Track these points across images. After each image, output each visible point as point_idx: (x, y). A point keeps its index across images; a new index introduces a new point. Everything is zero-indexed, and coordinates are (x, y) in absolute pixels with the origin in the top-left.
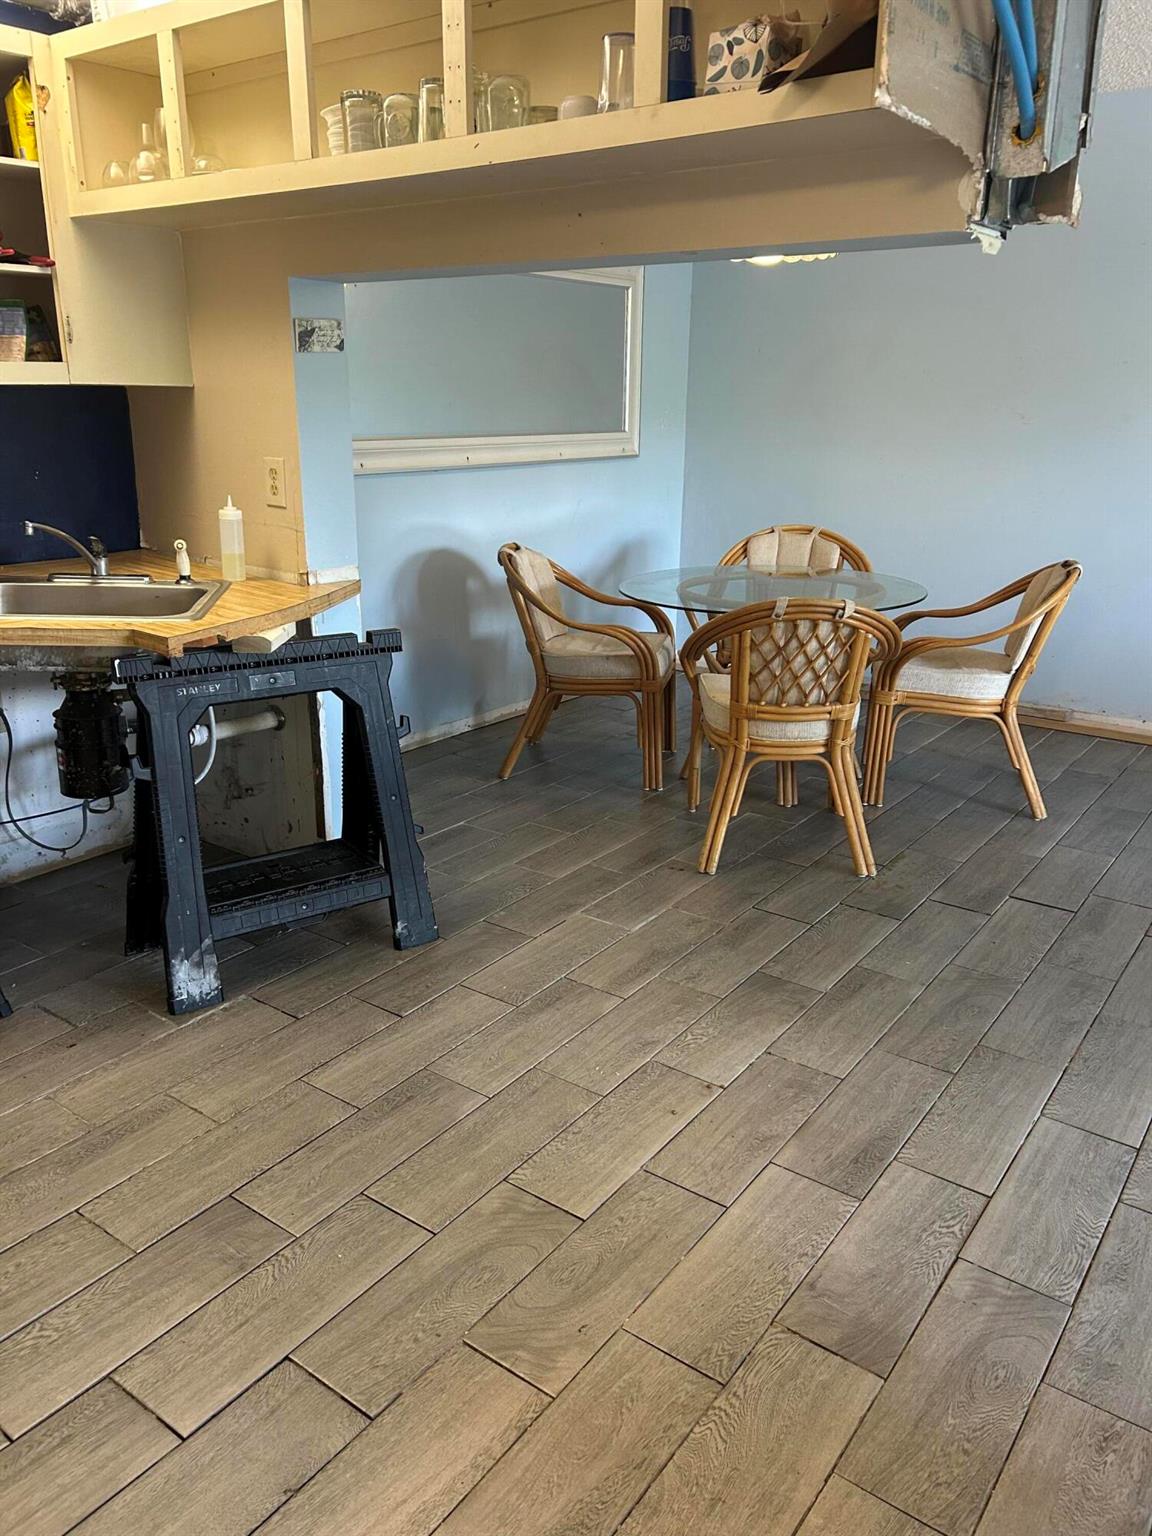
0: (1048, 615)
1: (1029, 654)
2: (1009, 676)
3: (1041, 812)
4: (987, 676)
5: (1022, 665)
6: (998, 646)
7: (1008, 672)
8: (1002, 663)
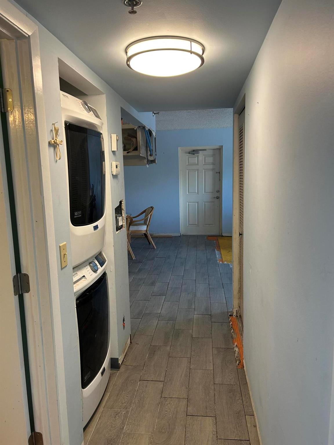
0: (151, 215)
1: (149, 222)
2: (147, 226)
3: (155, 247)
4: (143, 226)
5: (148, 224)
6: (143, 222)
7: (146, 225)
8: (145, 224)
